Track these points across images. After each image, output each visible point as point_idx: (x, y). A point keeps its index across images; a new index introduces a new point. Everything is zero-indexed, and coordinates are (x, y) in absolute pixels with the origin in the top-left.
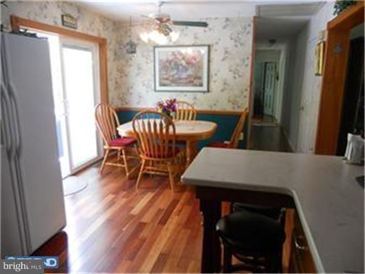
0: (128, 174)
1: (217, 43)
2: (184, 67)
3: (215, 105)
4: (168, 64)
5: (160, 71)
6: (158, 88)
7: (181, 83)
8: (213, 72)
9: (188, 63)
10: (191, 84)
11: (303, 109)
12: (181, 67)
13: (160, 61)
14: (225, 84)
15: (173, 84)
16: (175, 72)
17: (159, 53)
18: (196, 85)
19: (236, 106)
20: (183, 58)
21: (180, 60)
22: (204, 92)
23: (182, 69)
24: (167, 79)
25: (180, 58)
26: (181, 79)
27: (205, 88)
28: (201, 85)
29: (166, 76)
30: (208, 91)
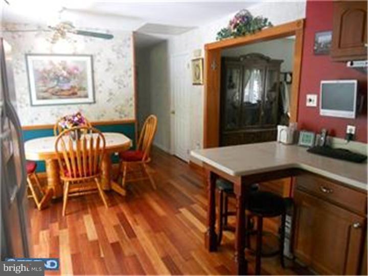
0: (39, 205)
1: (99, 54)
2: (65, 78)
3: (102, 115)
4: (46, 75)
5: (36, 82)
6: (35, 102)
7: (64, 95)
8: (97, 83)
9: (70, 73)
10: (75, 96)
11: (173, 113)
12: (61, 78)
13: (36, 71)
14: (111, 94)
15: (53, 97)
16: (55, 83)
17: (33, 61)
18: (80, 97)
19: (123, 116)
20: (64, 69)
21: (61, 71)
22: (90, 103)
23: (63, 80)
24: (46, 91)
25: (61, 68)
26: (62, 90)
27: (90, 99)
28: (86, 96)
29: (44, 89)
30: (95, 102)
